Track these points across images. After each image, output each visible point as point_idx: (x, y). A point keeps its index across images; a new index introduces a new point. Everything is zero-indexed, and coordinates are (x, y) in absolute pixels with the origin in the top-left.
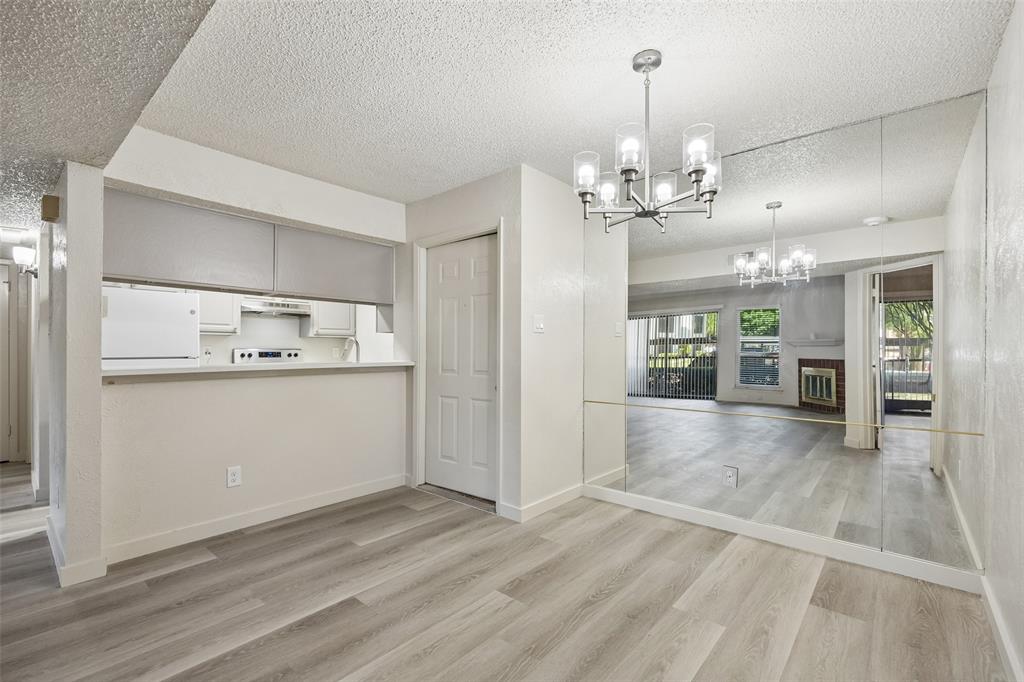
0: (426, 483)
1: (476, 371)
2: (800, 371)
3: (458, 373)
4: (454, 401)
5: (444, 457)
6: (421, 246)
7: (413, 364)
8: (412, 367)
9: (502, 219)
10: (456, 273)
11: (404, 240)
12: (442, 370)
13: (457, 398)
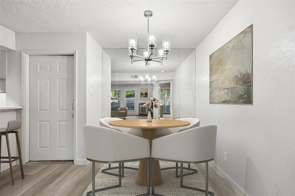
0: (30, 161)
1: (60, 110)
2: (139, 106)
3: (50, 111)
4: (48, 123)
5: (41, 147)
6: (26, 54)
7: (22, 108)
8: (21, 109)
9: (77, 50)
10: (49, 68)
11: (15, 50)
12: (40, 109)
13: (50, 121)
